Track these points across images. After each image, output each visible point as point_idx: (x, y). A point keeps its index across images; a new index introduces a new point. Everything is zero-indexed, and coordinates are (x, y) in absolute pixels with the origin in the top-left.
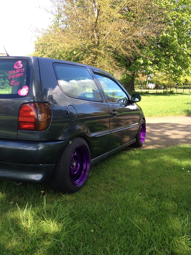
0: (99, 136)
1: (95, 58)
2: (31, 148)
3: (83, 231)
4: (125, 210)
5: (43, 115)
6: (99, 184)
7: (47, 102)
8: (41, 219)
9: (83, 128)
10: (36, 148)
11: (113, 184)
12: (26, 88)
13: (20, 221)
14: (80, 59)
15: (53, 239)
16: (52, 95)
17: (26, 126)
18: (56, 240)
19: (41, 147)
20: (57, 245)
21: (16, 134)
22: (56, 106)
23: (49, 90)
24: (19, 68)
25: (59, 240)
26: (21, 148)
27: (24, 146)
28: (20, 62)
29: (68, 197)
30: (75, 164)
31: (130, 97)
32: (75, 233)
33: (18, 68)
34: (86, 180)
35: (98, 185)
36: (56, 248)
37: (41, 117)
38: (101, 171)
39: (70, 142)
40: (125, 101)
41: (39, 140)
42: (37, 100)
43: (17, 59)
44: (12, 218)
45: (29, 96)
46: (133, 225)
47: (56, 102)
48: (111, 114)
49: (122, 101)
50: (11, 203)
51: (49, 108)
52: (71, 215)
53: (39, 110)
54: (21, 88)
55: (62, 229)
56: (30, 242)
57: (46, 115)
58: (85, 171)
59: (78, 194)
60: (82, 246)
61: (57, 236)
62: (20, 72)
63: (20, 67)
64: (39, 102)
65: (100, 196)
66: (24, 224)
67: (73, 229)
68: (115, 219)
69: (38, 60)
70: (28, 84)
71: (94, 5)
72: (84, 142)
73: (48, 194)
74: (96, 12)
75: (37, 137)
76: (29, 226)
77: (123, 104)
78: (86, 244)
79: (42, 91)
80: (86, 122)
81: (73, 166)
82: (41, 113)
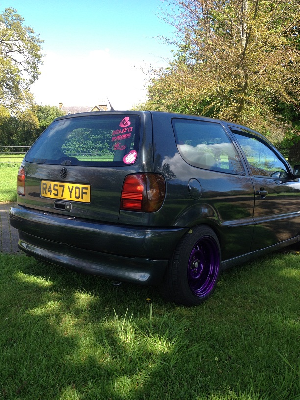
0: (236, 226)
1: (240, 109)
2: (136, 236)
3: (202, 358)
4: (270, 339)
5: (155, 191)
6: (233, 298)
7: (160, 174)
8: (145, 335)
9: (211, 213)
10: (142, 235)
11: (255, 301)
12: (134, 153)
13: (117, 333)
14: (216, 111)
15: (160, 361)
16: (168, 164)
17: (131, 205)
18: (164, 363)
19: (149, 235)
20: (164, 370)
21: (117, 214)
22: (173, 179)
23: (164, 159)
24: (126, 126)
25: (167, 364)
26: (122, 235)
27: (128, 232)
28: (127, 118)
29: (184, 311)
30: (196, 264)
31: (291, 169)
32: (191, 358)
33: (124, 127)
34: (213, 291)
35: (230, 300)
36: (164, 373)
37: (151, 193)
38: (237, 281)
39: (191, 232)
40: (283, 176)
41: (146, 225)
42: (147, 170)
43: (124, 114)
44: (107, 329)
45: (136, 164)
46: (281, 359)
47: (174, 174)
48: (257, 194)
49: (278, 176)
50: (107, 309)
51: (162, 182)
52: (187, 334)
53: (149, 184)
54: (126, 153)
55: (173, 350)
56: (129, 360)
57: (158, 191)
58: (212, 276)
59: (199, 308)
60: (201, 377)
61: (165, 358)
62: (127, 132)
63: (128, 125)
64: (150, 172)
65: (232, 315)
66: (121, 337)
67: (189, 353)
68: (252, 348)
69: (151, 115)
70: (137, 149)
71: (241, 28)
72: (212, 234)
73: (157, 303)
74: (244, 38)
75: (144, 220)
76: (128, 342)
77: (279, 179)
78: (206, 374)
79: (155, 158)
80: (217, 205)
81: (194, 267)
82: (151, 187)
